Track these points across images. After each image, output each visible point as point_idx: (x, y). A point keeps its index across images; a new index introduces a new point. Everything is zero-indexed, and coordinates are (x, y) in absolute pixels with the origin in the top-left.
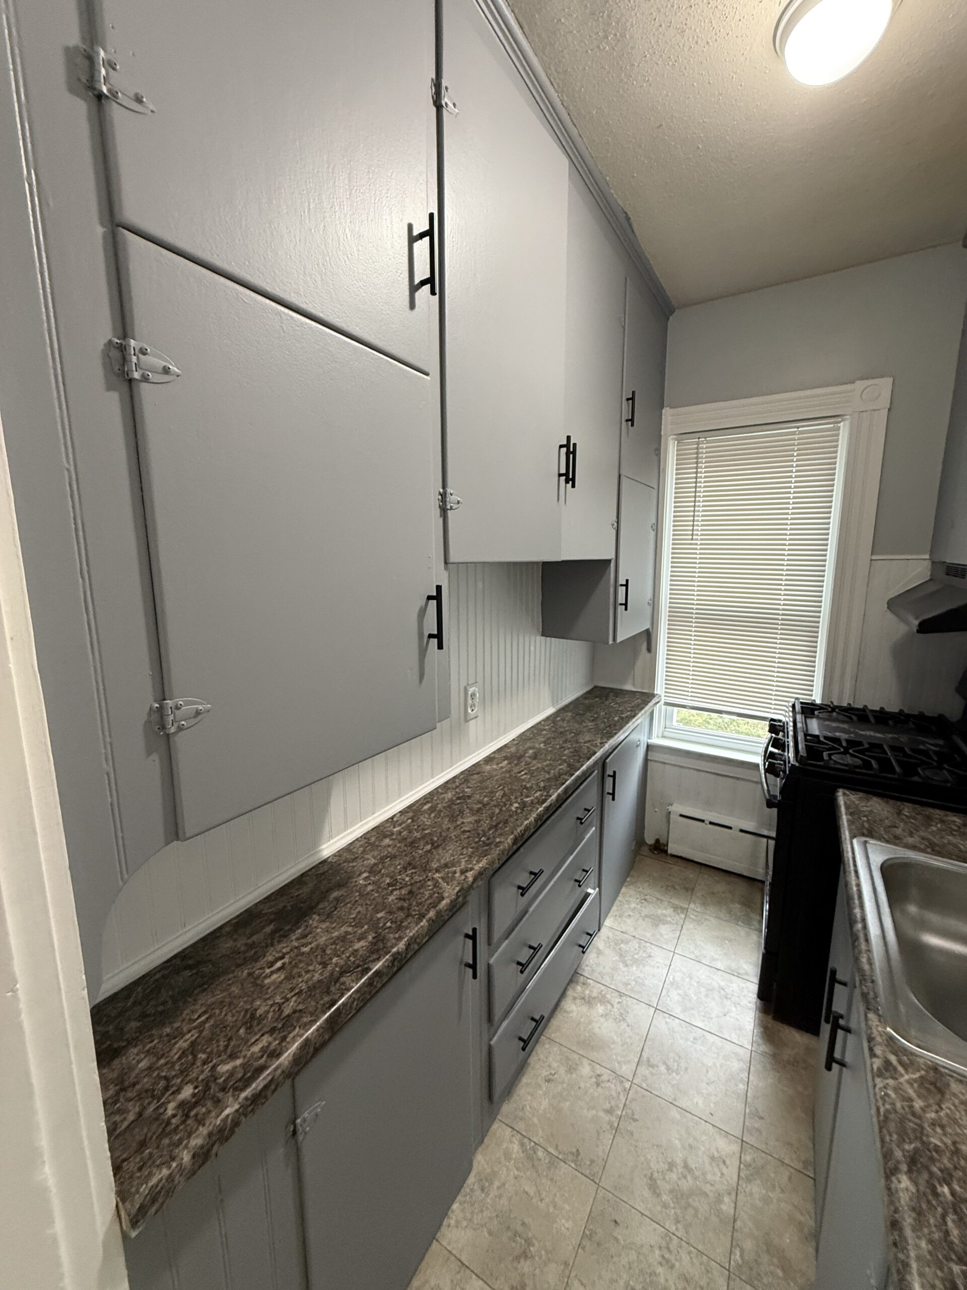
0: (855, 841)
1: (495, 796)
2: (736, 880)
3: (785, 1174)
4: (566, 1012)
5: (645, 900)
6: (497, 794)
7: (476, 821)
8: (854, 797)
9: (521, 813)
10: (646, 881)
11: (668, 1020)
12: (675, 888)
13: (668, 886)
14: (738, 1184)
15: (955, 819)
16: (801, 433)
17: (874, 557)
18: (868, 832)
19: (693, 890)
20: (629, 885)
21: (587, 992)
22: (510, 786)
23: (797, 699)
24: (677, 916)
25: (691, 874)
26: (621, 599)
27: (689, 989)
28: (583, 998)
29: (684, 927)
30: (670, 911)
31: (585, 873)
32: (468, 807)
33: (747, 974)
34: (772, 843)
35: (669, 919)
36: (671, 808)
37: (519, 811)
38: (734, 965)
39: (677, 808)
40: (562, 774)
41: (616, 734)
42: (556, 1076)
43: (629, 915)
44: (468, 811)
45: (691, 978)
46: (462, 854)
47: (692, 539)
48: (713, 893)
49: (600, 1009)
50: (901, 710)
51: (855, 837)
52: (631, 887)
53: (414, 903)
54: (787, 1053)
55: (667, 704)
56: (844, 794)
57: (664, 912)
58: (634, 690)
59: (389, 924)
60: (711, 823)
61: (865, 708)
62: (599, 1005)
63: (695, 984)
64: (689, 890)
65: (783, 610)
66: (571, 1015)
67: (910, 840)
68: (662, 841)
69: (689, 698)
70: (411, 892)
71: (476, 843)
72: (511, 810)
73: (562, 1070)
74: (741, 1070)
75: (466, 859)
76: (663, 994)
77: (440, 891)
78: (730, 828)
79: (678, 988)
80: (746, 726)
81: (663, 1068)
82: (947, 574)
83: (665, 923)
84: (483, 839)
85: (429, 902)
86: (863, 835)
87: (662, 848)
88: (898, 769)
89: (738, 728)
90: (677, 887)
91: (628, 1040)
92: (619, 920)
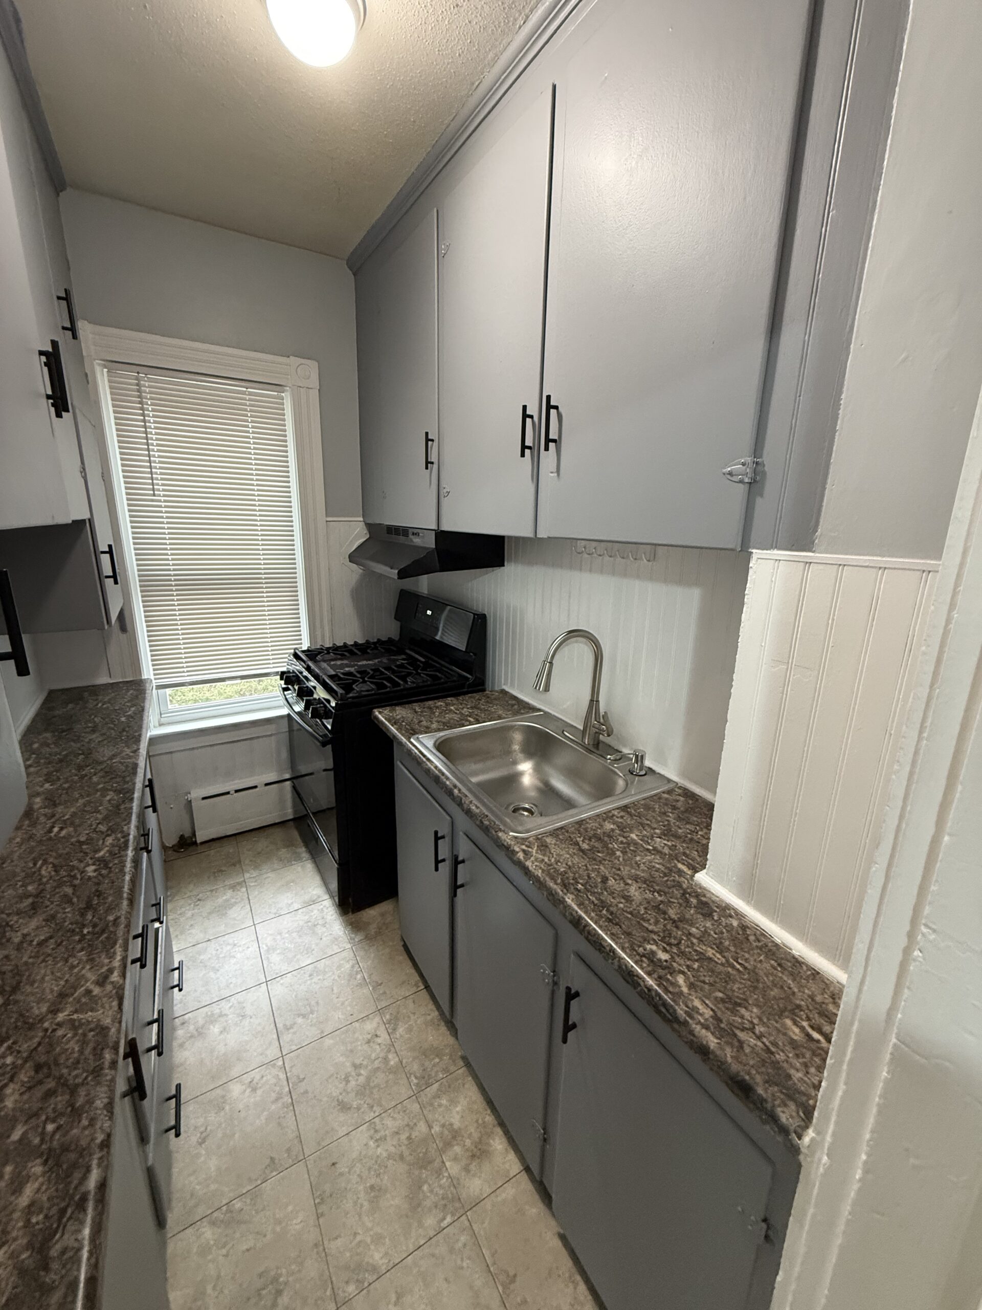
0: (412, 740)
1: (42, 876)
2: (271, 830)
3: (410, 1002)
4: (182, 1064)
5: (199, 900)
6: (43, 872)
7: (46, 920)
8: (387, 711)
9: (110, 872)
10: (189, 883)
11: (282, 982)
12: (221, 871)
13: (214, 873)
14: (391, 1039)
15: (440, 703)
16: (250, 394)
17: (329, 519)
18: (412, 732)
19: (240, 862)
20: (173, 898)
21: (192, 1028)
22: (54, 854)
23: (295, 649)
24: (239, 893)
25: (229, 848)
26: (108, 571)
27: (284, 943)
28: (191, 1037)
29: (250, 897)
30: (229, 893)
31: (158, 906)
32: (8, 915)
33: (319, 897)
34: (332, 773)
35: (233, 900)
36: (190, 797)
37: (104, 872)
38: (307, 897)
39: (197, 793)
40: (120, 805)
41: (140, 736)
42: (209, 1128)
43: (192, 925)
44: (15, 918)
45: (280, 934)
46: (72, 967)
47: (154, 495)
48: (259, 853)
49: (215, 1029)
50: (355, 642)
51: (410, 738)
52: (177, 898)
53: (65, 1071)
54: (373, 929)
55: (159, 687)
56: (380, 713)
57: (224, 898)
58: (112, 682)
59: (50, 1127)
60: (237, 791)
61: (345, 645)
62: (212, 1027)
63: (287, 935)
64: (235, 864)
65: (265, 569)
66: (188, 1063)
67: (434, 726)
68: (186, 835)
69: (186, 674)
70: (38, 1068)
71: (80, 941)
72: (90, 878)
73: (212, 1117)
74: (353, 967)
75: (88, 967)
76: (265, 966)
77: (92, 1026)
78: (256, 787)
79: (274, 949)
80: (192, 693)
81: (300, 1020)
82: (388, 533)
83: (231, 906)
84: (85, 931)
85: (88, 1051)
86: (413, 734)
87: (188, 841)
88: (388, 685)
89: (184, 698)
90: (223, 869)
91: (259, 1028)
92: (183, 936)
